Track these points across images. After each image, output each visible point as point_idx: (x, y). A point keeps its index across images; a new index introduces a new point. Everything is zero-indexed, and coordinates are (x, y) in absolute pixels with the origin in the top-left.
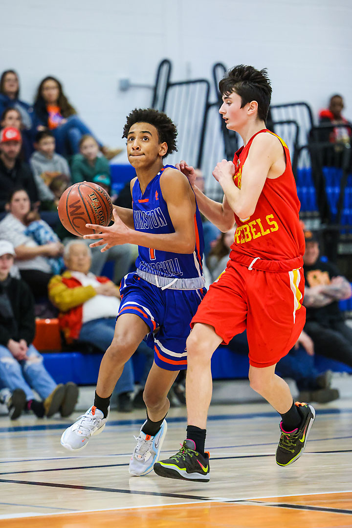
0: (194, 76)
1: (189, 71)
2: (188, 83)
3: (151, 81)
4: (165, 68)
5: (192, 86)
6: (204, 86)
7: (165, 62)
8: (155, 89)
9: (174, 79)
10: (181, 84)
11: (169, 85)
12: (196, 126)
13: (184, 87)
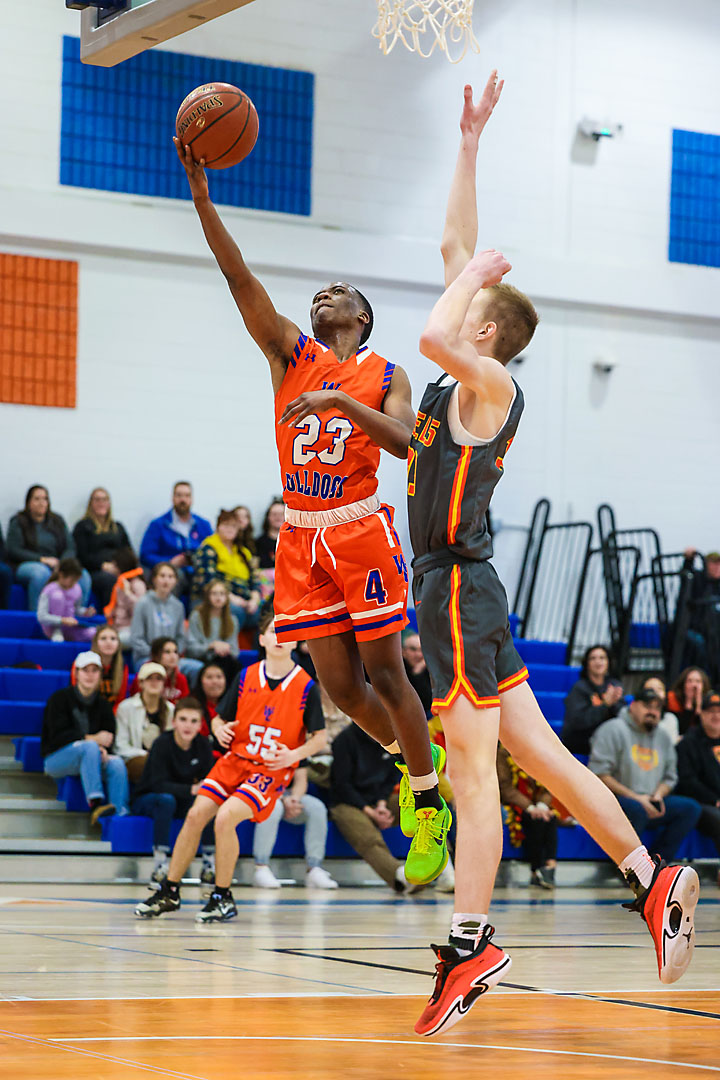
0: (576, 519)
1: (570, 512)
2: (568, 526)
3: (527, 523)
4: (543, 508)
5: (572, 530)
6: (586, 530)
7: (544, 502)
8: (531, 532)
9: (552, 521)
10: (559, 526)
11: (546, 528)
12: (574, 575)
13: (564, 531)
